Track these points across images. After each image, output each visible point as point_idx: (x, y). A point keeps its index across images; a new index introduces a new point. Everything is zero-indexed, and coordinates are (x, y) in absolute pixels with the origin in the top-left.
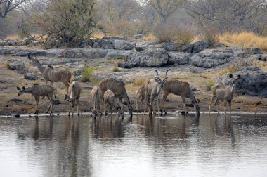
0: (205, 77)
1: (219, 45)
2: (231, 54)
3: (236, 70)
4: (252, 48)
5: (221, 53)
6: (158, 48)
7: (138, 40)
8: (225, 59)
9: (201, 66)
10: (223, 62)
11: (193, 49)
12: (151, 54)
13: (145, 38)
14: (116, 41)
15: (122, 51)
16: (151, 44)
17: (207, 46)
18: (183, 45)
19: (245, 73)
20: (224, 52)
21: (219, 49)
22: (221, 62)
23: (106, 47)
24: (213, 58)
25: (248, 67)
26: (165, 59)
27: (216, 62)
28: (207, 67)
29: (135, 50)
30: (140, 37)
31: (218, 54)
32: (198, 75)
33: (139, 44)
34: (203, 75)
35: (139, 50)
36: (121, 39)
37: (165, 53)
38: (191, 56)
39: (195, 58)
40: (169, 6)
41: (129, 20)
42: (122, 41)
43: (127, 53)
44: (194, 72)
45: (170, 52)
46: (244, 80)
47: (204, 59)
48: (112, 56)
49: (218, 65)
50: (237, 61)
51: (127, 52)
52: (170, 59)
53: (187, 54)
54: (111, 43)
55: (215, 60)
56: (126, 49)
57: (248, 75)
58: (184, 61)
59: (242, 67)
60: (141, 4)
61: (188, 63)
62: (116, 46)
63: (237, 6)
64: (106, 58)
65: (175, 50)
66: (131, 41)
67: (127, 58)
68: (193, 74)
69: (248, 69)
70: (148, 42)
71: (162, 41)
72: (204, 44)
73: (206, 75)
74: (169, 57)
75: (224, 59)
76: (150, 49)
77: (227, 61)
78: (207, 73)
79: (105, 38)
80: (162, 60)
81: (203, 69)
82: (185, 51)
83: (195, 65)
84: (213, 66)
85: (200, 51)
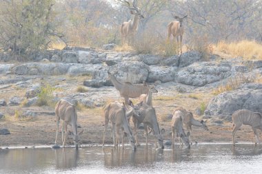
0: (195, 98)
1: (213, 57)
2: (227, 68)
3: (234, 89)
4: (254, 60)
5: (215, 67)
6: (135, 61)
7: (109, 52)
8: (221, 75)
9: (190, 84)
10: (218, 78)
11: (180, 63)
12: (126, 69)
13: (118, 48)
14: (81, 53)
15: (89, 65)
16: (126, 56)
17: (197, 58)
18: (167, 56)
19: (246, 93)
20: (219, 66)
21: (213, 62)
22: (215, 78)
23: (69, 60)
24: (206, 73)
25: (250, 84)
26: (144, 75)
27: (209, 78)
28: (197, 85)
29: (105, 64)
30: (112, 47)
31: (211, 68)
32: (187, 95)
33: (111, 56)
34: (193, 95)
35: (111, 63)
36: (87, 50)
37: (144, 67)
38: (177, 70)
39: (182, 73)
40: (148, 8)
41: (97, 25)
42: (88, 53)
43: (94, 68)
44: (181, 91)
45: (151, 67)
46: (244, 101)
47: (194, 75)
48: (75, 72)
49: (212, 82)
50: (236, 77)
51: (95, 66)
52: (151, 76)
53: (172, 69)
54: (75, 56)
55: (208, 76)
56: (93, 62)
57: (249, 95)
58: (169, 77)
59: (243, 85)
60: (113, 6)
61: (173, 80)
62: (80, 59)
63: (235, 8)
64: (68, 74)
65: (157, 64)
66: (100, 52)
67: (95, 74)
68: (180, 94)
69: (249, 87)
70: (121, 53)
71: (140, 53)
72: (194, 56)
73: (197, 96)
74: (149, 73)
75: (218, 74)
76: (125, 63)
77: (223, 78)
78: (198, 92)
79: (66, 49)
80: (140, 76)
81: (193, 87)
82: (169, 64)
83: (182, 82)
84: (205, 84)
85: (189, 64)
